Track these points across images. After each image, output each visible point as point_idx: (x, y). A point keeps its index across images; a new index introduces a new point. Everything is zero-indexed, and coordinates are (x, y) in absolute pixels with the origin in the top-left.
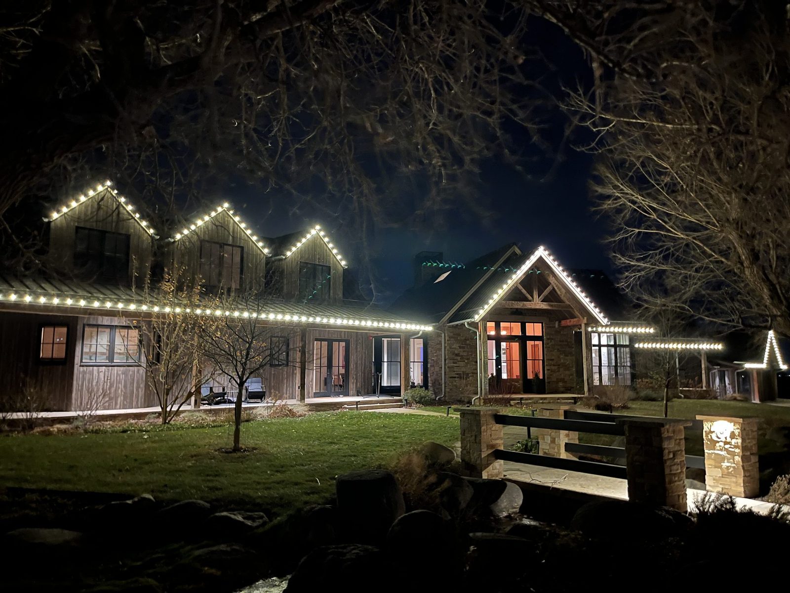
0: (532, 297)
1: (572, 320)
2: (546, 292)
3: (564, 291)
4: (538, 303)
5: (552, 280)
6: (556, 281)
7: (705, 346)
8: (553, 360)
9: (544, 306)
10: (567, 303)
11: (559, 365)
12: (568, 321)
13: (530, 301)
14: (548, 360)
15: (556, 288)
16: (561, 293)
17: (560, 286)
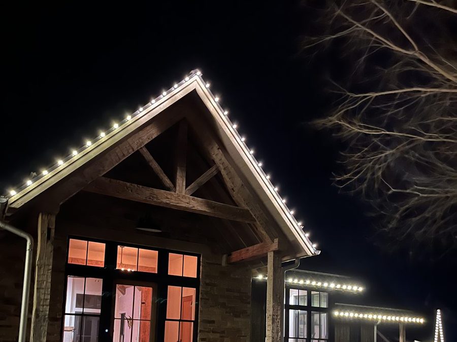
0: (174, 181)
1: (250, 248)
2: (203, 179)
3: (238, 181)
4: (184, 197)
5: (216, 154)
6: (223, 158)
7: (406, 319)
8: (213, 322)
9: (197, 205)
10: (244, 206)
11: (223, 332)
12: (244, 250)
13: (168, 189)
14: (203, 321)
15: (223, 173)
16: (232, 183)
17: (232, 170)
